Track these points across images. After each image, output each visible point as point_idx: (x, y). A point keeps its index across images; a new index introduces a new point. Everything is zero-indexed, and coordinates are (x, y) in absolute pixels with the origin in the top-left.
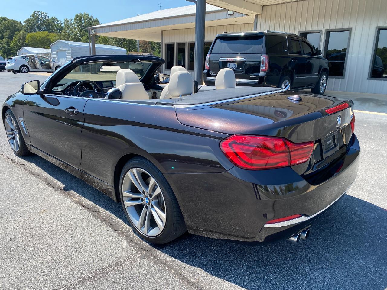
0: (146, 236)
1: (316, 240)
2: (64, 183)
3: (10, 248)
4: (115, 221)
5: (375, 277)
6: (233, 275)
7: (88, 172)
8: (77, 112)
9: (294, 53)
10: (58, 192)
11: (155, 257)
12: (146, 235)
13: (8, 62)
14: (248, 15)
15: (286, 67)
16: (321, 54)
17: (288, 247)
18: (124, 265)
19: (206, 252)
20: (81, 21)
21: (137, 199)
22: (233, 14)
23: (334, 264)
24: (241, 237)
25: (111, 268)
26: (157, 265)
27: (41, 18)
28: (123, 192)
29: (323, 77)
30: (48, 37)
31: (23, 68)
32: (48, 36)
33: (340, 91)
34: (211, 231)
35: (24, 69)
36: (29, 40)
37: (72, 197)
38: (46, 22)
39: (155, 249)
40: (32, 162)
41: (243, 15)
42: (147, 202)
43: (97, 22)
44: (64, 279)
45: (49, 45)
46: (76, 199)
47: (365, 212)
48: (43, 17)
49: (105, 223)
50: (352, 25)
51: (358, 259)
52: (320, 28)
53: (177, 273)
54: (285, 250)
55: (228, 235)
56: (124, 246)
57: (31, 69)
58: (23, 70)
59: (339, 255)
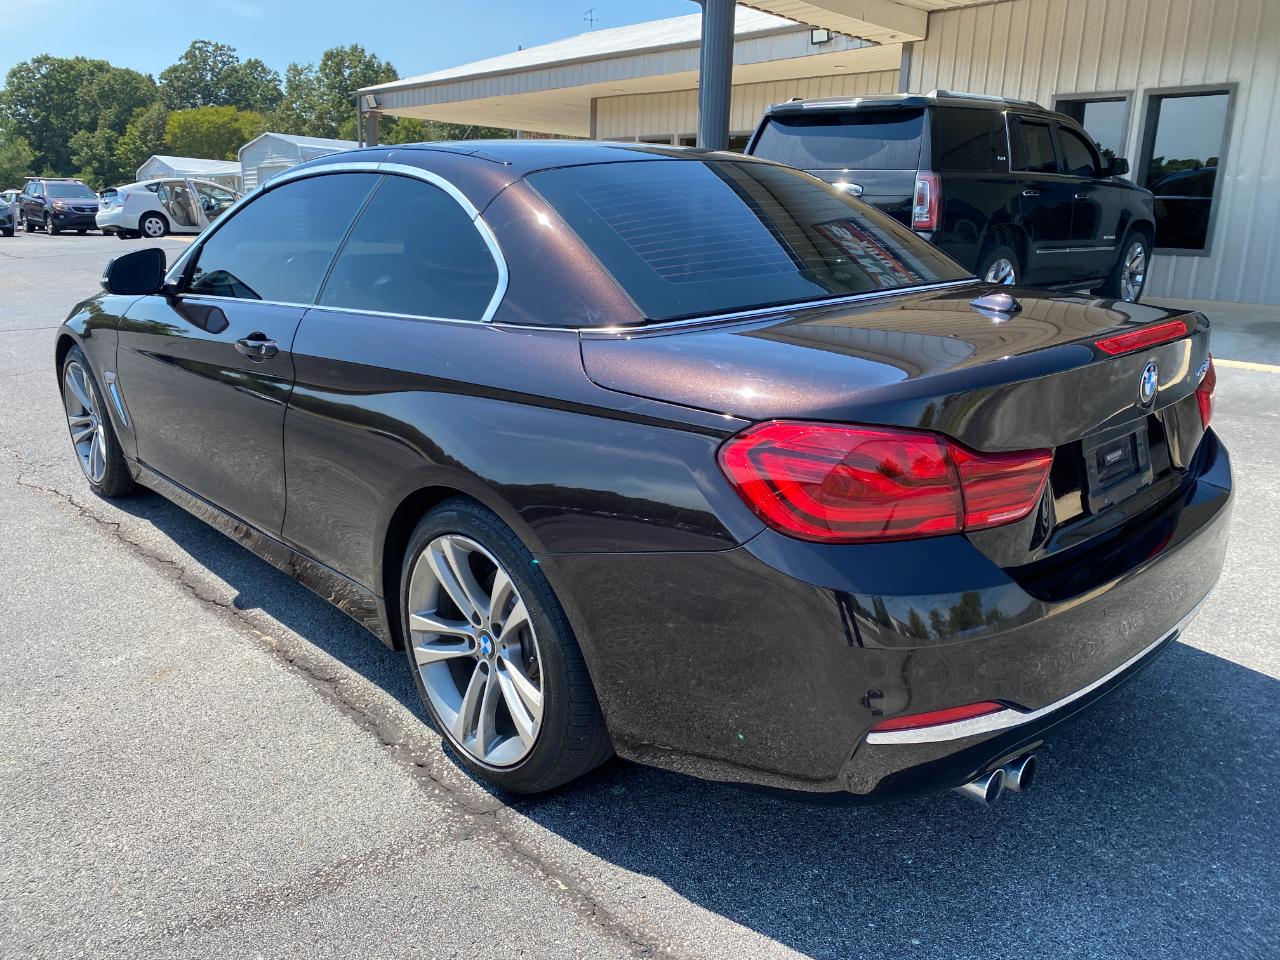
0: (481, 765)
1: (1064, 799)
2: (235, 586)
3: (40, 789)
4: (388, 713)
5: (1266, 934)
6: (763, 905)
7: (314, 552)
8: (273, 351)
9: (1032, 169)
10: (215, 611)
11: (504, 836)
12: (481, 761)
13: (102, 201)
14: (878, 43)
15: (1002, 217)
16: (1128, 171)
17: (966, 818)
18: (401, 859)
19: (677, 826)
20: (339, 73)
21: (455, 640)
22: (830, 39)
23: (1123, 884)
24: (796, 777)
25: (356, 866)
26: (509, 861)
27: (215, 62)
28: (412, 616)
29: (1135, 250)
30: (236, 125)
31: (151, 222)
32: (237, 120)
33: (1194, 298)
34: (699, 756)
35: (153, 224)
36: (174, 135)
37: (258, 633)
38: (229, 76)
39: (508, 808)
40: (142, 516)
41: (864, 42)
42: (485, 648)
43: (391, 74)
44: (199, 895)
45: (235, 151)
46: (268, 638)
47: (1251, 710)
48: (219, 58)
49: (353, 718)
50: (1238, 74)
51: (1211, 871)
52: (1128, 84)
53: (573, 892)
54: (951, 830)
55: (755, 768)
56: (406, 794)
57: (174, 226)
58: (149, 229)
59: (1144, 853)
